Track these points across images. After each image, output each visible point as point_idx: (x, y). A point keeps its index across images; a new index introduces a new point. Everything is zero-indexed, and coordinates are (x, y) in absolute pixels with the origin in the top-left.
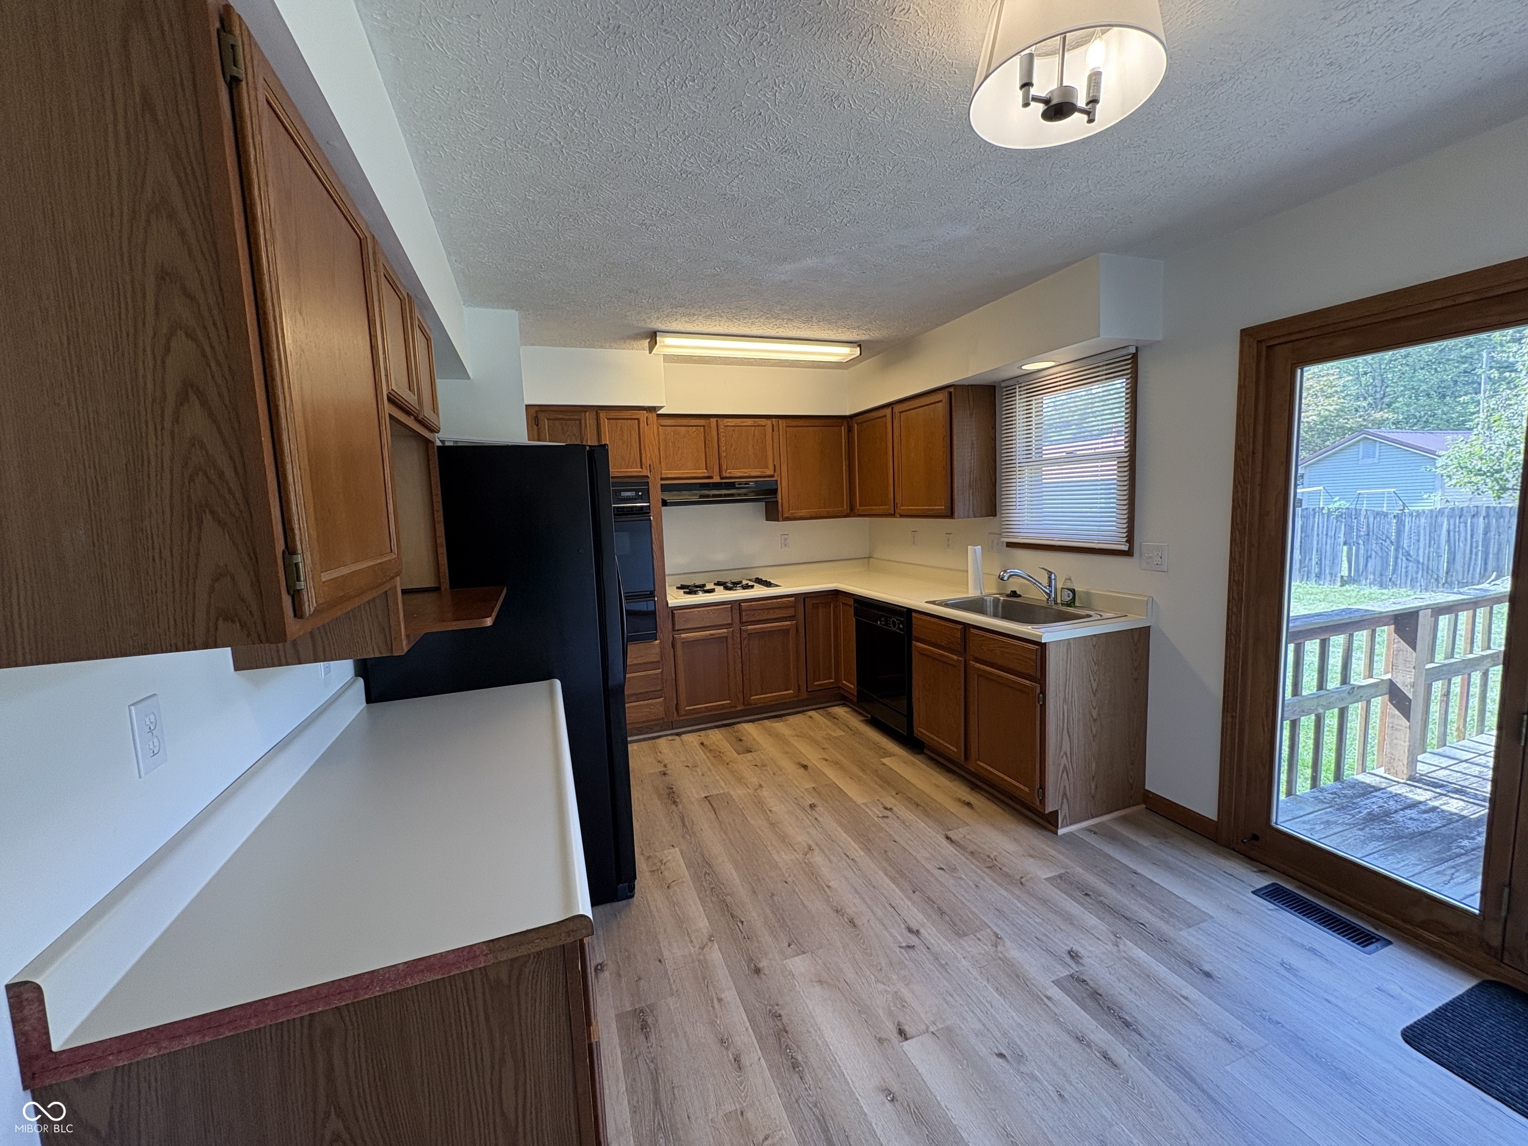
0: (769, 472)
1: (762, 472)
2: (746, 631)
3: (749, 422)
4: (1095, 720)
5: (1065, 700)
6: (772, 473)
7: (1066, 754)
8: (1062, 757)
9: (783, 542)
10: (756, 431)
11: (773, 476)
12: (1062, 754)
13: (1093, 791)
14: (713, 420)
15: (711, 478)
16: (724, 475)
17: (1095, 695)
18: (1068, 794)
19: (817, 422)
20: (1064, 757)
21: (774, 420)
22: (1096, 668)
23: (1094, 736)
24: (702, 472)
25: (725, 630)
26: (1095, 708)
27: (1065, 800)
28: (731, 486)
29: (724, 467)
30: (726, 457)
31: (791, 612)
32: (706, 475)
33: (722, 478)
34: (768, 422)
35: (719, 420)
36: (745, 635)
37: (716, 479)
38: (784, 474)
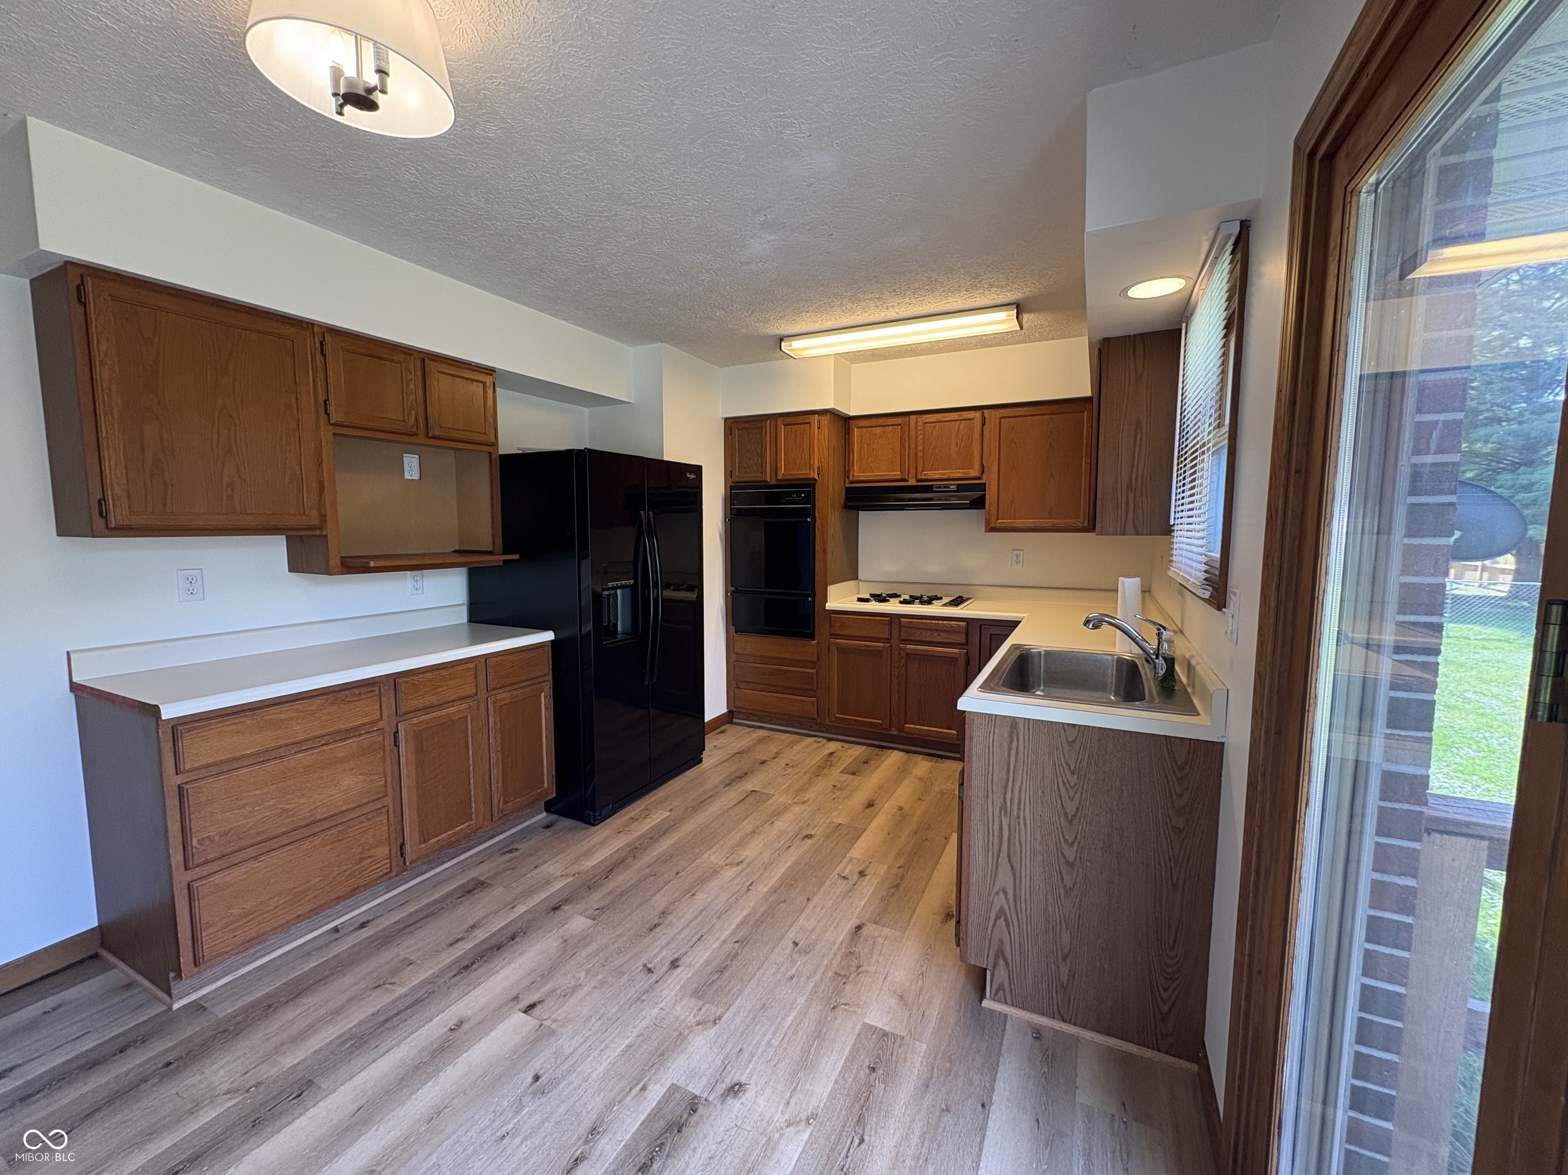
0: (974, 473)
1: (963, 473)
2: (904, 649)
3: (953, 416)
4: (1071, 865)
5: (1003, 808)
6: (977, 474)
7: (1005, 893)
8: (997, 893)
9: (1015, 558)
10: (962, 427)
11: (980, 478)
12: (996, 888)
13: (1064, 978)
14: (913, 417)
15: (907, 481)
16: (919, 477)
17: (1070, 822)
18: (1008, 954)
19: (1044, 409)
20: (1001, 895)
21: (986, 411)
22: (1073, 780)
23: (1068, 891)
24: (897, 474)
25: (881, 644)
26: (1072, 844)
27: (1001, 961)
28: (929, 489)
29: (920, 469)
30: (922, 457)
31: (962, 638)
32: (899, 477)
33: (918, 481)
34: (978, 414)
35: (919, 416)
36: (903, 654)
37: (912, 482)
38: (994, 476)
